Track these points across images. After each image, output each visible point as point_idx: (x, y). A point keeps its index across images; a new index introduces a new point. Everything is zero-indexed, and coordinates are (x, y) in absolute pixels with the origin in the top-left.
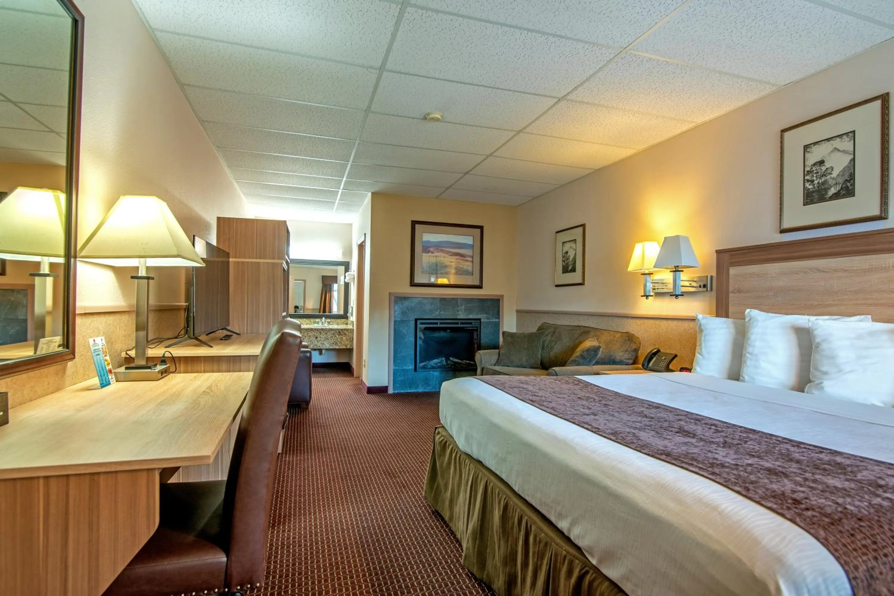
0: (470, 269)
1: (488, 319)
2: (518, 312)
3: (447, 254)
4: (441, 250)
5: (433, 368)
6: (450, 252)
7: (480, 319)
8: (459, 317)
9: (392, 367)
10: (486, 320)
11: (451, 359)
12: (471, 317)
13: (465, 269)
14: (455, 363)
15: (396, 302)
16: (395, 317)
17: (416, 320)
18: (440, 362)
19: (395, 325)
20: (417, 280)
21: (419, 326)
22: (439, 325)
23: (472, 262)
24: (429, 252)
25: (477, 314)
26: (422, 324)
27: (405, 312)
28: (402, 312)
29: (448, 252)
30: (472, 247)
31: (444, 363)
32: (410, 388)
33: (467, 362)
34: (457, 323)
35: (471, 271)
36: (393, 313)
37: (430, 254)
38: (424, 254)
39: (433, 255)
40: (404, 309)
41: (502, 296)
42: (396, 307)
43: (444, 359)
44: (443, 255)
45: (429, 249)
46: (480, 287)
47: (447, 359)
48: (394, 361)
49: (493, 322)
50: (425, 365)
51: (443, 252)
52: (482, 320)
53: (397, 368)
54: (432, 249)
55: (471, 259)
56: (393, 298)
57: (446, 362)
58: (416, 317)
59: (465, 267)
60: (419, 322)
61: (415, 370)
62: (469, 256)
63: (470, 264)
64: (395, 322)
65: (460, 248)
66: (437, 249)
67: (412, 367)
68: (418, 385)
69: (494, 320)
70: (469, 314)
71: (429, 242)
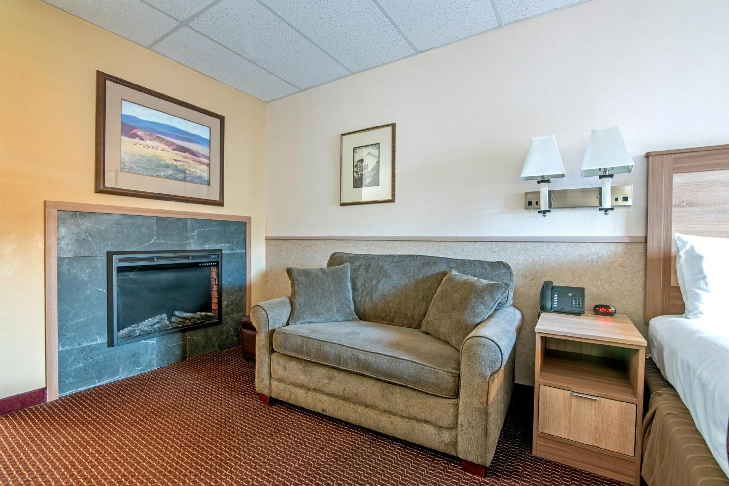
0: (205, 175)
1: (232, 249)
2: (268, 239)
3: (169, 146)
4: (158, 137)
5: (146, 335)
6: (173, 144)
7: (221, 250)
8: (188, 248)
9: (55, 349)
10: (228, 252)
11: (177, 313)
12: (207, 247)
13: (198, 174)
14: (185, 318)
15: (61, 221)
16: (60, 249)
17: (110, 255)
18: (158, 322)
19: (59, 266)
20: (109, 183)
21: (116, 264)
22: (155, 262)
23: (209, 165)
24: (135, 136)
25: (217, 243)
26: (121, 260)
27: (85, 240)
28: (77, 241)
29: (170, 144)
30: (209, 143)
31: (166, 322)
32: (100, 378)
33: (203, 314)
34: (188, 257)
35: (207, 179)
36: (53, 241)
37: (137, 140)
38: (124, 138)
39: (141, 142)
40: (83, 236)
41: (250, 218)
42: (63, 230)
43: (164, 315)
44: (162, 146)
45: (135, 131)
46: (220, 204)
47: (170, 315)
48: (60, 335)
49: (238, 253)
50: (130, 332)
51: (161, 142)
52: (223, 252)
53: (67, 348)
54: (140, 133)
55: (207, 161)
56: (54, 212)
57: (169, 319)
58: (110, 249)
59: (199, 173)
60: (115, 257)
61: (111, 343)
62: (205, 157)
63: (205, 168)
64: (60, 260)
65: (190, 141)
66: (150, 135)
67: (103, 339)
68: (118, 369)
69: (239, 251)
70: (205, 242)
71: (134, 119)
